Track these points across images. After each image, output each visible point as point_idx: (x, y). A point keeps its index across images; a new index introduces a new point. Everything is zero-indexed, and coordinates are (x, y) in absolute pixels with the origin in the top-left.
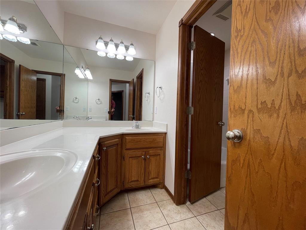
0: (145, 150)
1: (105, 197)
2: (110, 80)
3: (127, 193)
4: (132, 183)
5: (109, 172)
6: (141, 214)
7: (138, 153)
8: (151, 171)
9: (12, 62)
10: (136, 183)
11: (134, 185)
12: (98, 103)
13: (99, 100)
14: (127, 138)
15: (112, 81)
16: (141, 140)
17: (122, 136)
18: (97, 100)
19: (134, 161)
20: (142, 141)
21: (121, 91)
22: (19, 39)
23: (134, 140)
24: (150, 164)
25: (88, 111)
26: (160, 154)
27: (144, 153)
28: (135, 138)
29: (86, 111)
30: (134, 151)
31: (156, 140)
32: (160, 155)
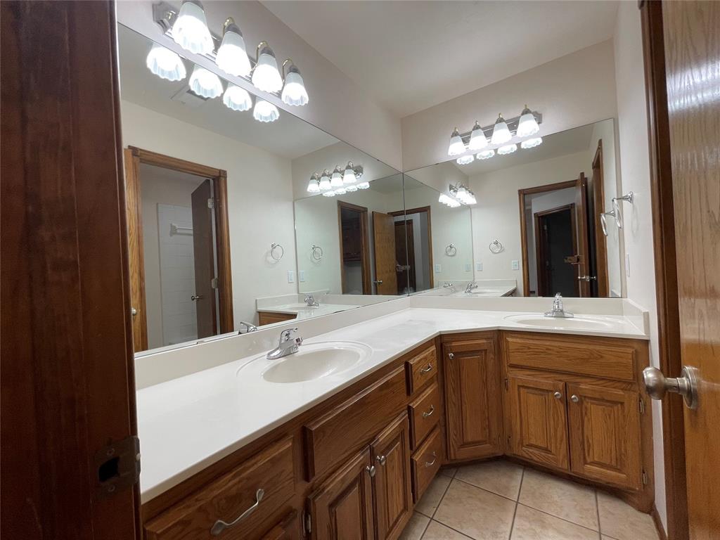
0: (565, 378)
1: (459, 448)
2: (520, 192)
3: (524, 469)
4: (531, 450)
5: (465, 403)
6: (538, 530)
7: (544, 381)
8: (590, 441)
9: (365, 210)
10: (543, 454)
11: (536, 456)
12: (495, 251)
13: (496, 243)
14: (510, 339)
15: (524, 195)
16: (548, 349)
17: (499, 335)
18: (493, 245)
19: (533, 399)
20: (550, 354)
21: (567, 206)
22: (358, 186)
23: (529, 348)
24: (586, 419)
25: (476, 270)
26: (622, 401)
27: (561, 385)
28: (531, 342)
29: (472, 270)
30: (534, 373)
31: (602, 357)
32: (622, 403)
